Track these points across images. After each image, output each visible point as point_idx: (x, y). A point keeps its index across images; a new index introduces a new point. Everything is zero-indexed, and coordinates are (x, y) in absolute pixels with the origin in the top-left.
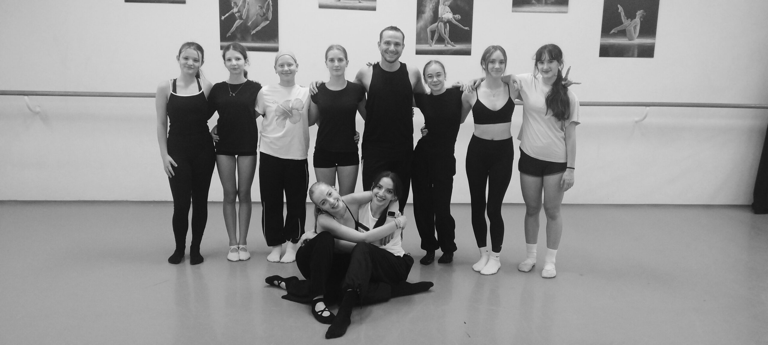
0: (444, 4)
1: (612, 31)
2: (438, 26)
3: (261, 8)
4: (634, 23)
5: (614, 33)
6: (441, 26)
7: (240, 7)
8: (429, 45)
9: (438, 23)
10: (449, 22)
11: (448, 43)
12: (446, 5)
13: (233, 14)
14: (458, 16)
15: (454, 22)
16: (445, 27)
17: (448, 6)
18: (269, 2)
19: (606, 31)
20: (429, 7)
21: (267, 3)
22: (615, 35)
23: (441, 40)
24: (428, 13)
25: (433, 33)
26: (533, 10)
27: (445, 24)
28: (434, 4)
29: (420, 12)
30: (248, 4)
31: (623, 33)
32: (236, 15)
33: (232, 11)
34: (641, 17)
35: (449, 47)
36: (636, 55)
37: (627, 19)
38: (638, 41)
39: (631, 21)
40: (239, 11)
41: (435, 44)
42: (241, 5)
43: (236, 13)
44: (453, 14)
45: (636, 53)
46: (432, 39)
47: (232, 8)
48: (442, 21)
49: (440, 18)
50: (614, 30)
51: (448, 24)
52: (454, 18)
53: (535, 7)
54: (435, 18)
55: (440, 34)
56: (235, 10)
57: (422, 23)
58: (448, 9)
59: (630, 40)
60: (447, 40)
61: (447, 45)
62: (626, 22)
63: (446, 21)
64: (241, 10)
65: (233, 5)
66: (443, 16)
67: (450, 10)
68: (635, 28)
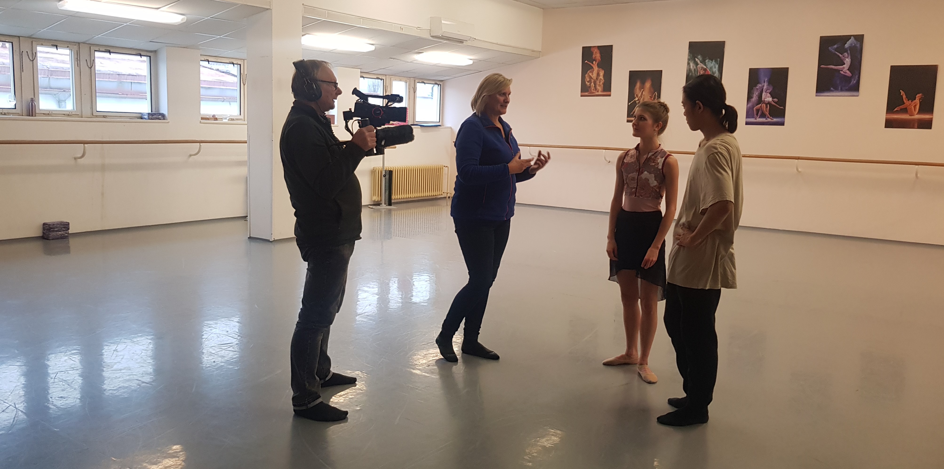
0: (766, 92)
1: (896, 109)
2: (761, 106)
3: (651, 97)
4: (914, 103)
5: (897, 110)
6: (763, 106)
7: (639, 97)
8: (754, 119)
9: (762, 105)
10: (769, 103)
11: (768, 117)
12: (767, 93)
13: (635, 101)
14: (776, 100)
15: (773, 103)
16: (767, 107)
17: (769, 93)
18: (656, 94)
19: (890, 109)
20: (756, 94)
21: (654, 94)
22: (897, 112)
23: (763, 115)
24: (755, 98)
25: (758, 110)
26: (833, 95)
27: (766, 104)
28: (759, 92)
29: (749, 98)
30: (644, 95)
31: (905, 111)
32: (637, 102)
33: (635, 99)
34: (920, 99)
35: (769, 120)
36: (916, 127)
37: (908, 100)
38: (917, 117)
39: (911, 102)
40: (638, 100)
41: (759, 118)
42: (640, 96)
43: (637, 101)
44: (772, 98)
45: (916, 125)
46: (757, 115)
47: (635, 98)
48: (764, 103)
49: (763, 101)
50: (897, 108)
51: (768, 105)
52: (773, 100)
53: (833, 93)
54: (760, 100)
55: (762, 112)
56: (636, 99)
57: (750, 105)
58: (769, 95)
59: (910, 116)
60: (767, 115)
61: (768, 119)
62: (907, 102)
63: (767, 102)
64: (640, 99)
65: (635, 96)
66: (765, 100)
67: (770, 96)
68: (915, 106)
